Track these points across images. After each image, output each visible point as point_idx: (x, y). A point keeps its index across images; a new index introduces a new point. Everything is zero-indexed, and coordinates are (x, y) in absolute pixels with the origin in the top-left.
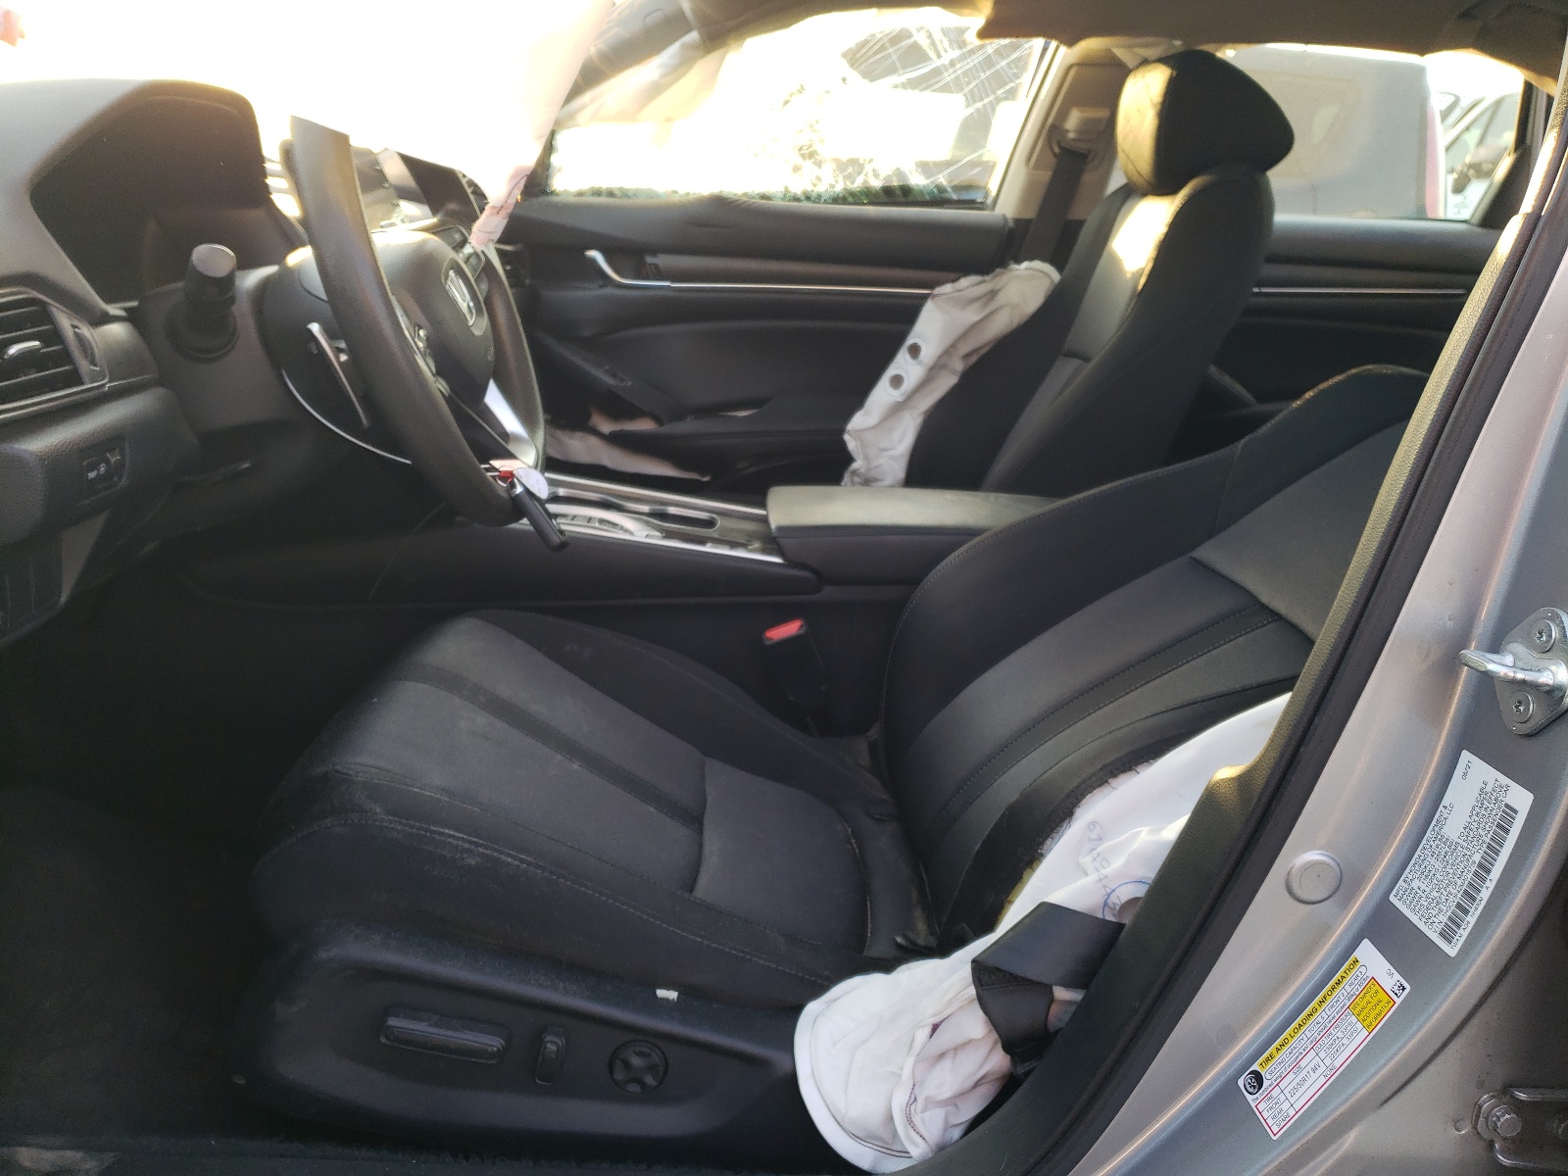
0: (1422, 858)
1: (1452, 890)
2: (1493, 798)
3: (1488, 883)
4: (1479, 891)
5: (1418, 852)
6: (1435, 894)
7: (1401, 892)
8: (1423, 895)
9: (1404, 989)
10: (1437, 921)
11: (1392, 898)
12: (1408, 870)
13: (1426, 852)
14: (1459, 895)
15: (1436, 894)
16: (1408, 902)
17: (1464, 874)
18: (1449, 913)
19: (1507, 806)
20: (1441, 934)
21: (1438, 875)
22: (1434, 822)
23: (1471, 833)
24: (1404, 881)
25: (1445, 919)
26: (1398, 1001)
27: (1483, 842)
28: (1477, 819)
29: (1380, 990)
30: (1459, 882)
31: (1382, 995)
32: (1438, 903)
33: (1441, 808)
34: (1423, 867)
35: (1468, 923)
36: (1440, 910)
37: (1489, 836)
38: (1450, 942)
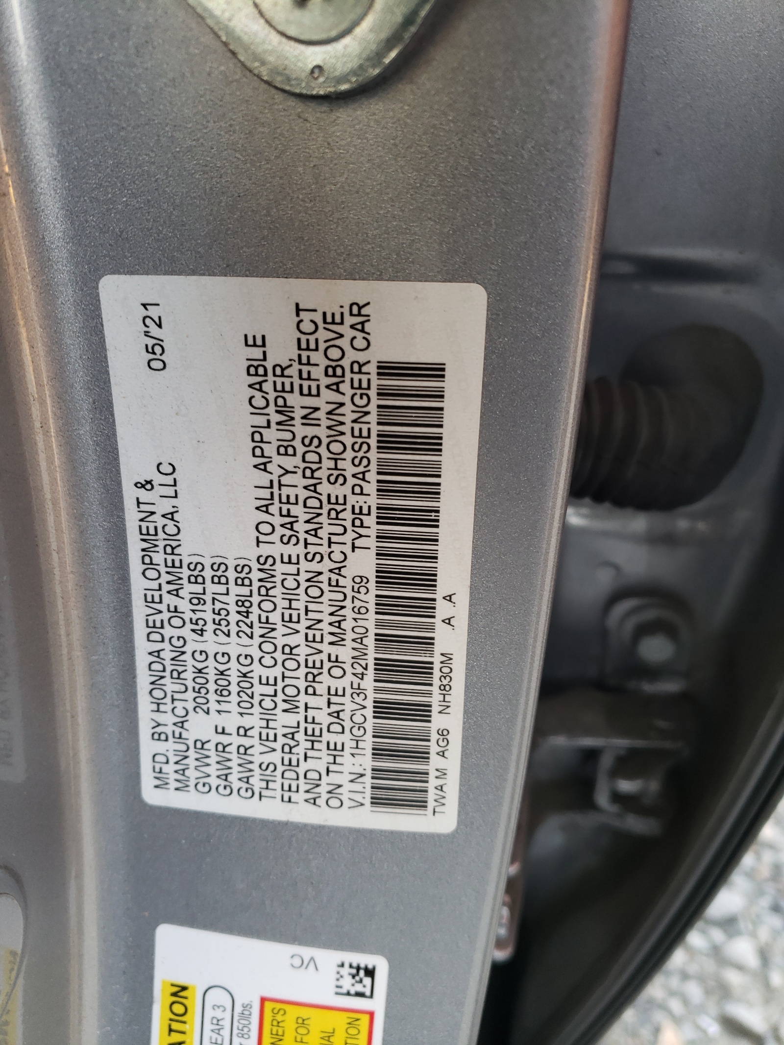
0: (167, 655)
1: (335, 684)
2: (317, 372)
3: (442, 609)
4: (429, 642)
5: (142, 648)
6: (283, 720)
7: (169, 769)
8: (247, 742)
9: (370, 973)
10: (343, 779)
11: (152, 796)
12: (144, 705)
13: (168, 632)
14: (369, 683)
15: (291, 719)
16: (214, 781)
17: (347, 625)
18: (368, 743)
19: (386, 369)
20: (376, 801)
21: (257, 670)
22: (135, 546)
23: (296, 510)
24: (157, 737)
25: (367, 762)
26: (378, 1004)
27: (359, 513)
28: (289, 463)
29: (304, 1012)
30: (345, 653)
31: (319, 1022)
32: (313, 739)
33: (130, 494)
34: (189, 675)
35: (443, 733)
36: (335, 750)
37: (371, 488)
38: (421, 804)
